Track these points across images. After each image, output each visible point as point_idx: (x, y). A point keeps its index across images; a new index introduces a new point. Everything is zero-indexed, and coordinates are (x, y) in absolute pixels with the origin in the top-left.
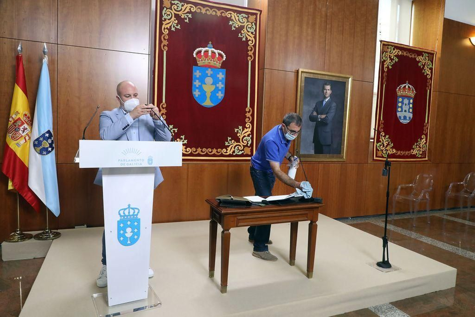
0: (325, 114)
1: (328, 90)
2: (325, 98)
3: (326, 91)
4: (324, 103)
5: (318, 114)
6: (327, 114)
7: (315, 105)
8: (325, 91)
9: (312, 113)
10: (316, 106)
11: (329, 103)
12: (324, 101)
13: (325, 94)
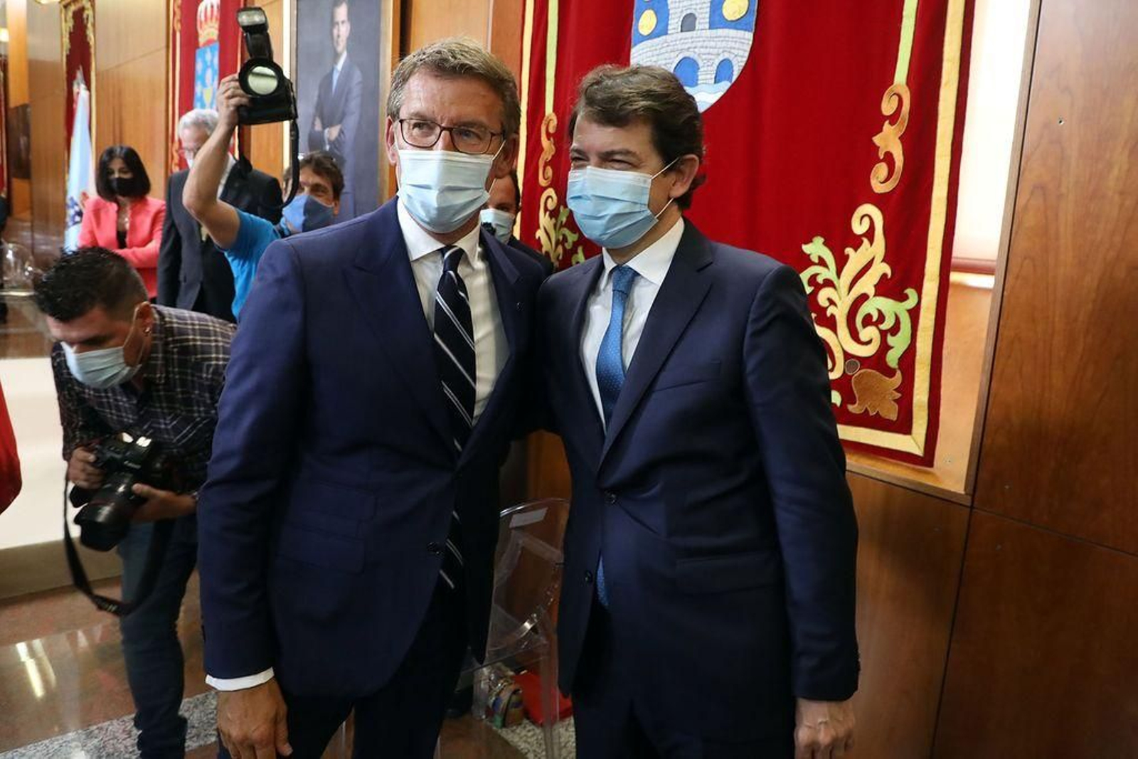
0: (337, 124)
1: (343, 22)
2: (336, 56)
3: (339, 30)
4: (336, 77)
5: (324, 127)
6: (340, 122)
7: (316, 93)
8: (335, 32)
9: (313, 124)
10: (319, 96)
11: (347, 74)
12: (335, 72)
13: (335, 44)
